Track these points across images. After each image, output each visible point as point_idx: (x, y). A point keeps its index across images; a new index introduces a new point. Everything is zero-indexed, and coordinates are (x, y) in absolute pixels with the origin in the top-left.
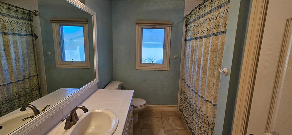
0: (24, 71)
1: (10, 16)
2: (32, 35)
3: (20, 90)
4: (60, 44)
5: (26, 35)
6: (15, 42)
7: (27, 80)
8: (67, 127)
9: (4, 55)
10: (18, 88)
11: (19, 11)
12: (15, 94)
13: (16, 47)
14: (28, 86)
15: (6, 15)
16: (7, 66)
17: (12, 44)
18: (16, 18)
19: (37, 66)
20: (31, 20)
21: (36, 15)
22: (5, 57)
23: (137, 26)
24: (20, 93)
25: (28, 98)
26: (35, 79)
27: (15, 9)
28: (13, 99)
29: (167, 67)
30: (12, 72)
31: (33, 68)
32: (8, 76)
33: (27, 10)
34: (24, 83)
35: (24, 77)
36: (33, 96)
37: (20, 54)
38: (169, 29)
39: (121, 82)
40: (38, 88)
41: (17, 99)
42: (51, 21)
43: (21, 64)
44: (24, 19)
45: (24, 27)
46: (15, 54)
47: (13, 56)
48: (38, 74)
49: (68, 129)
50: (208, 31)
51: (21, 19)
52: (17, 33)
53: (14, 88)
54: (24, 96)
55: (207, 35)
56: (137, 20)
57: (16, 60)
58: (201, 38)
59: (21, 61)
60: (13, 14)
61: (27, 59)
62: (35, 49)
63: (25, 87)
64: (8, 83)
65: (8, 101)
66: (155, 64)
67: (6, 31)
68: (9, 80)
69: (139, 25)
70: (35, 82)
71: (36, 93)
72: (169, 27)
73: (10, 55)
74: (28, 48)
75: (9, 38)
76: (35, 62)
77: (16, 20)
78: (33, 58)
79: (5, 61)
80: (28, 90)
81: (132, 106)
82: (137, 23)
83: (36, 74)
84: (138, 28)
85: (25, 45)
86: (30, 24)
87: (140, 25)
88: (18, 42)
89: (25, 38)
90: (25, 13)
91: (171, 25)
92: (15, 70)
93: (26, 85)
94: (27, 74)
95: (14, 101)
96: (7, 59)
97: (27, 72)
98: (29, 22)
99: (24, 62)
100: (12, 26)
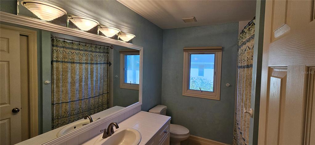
0: (99, 89)
1: (96, 52)
2: (108, 63)
3: (96, 103)
4: (124, 70)
5: (104, 63)
6: (97, 69)
7: (101, 96)
8: (104, 137)
9: (90, 78)
10: (94, 101)
11: (101, 48)
12: (92, 105)
13: (97, 73)
14: (101, 101)
15: (94, 52)
16: (90, 85)
17: (95, 71)
18: (99, 53)
19: (109, 86)
20: (108, 53)
21: (112, 48)
22: (90, 80)
23: (184, 53)
24: (95, 105)
25: (100, 110)
26: (106, 95)
27: (99, 47)
28: (91, 109)
29: (217, 96)
30: (92, 90)
31: (105, 87)
32: (90, 92)
33: (107, 46)
34: (99, 98)
35: (99, 93)
36: (103, 108)
37: (98, 77)
38: (220, 54)
39: (166, 107)
40: (107, 103)
41: (93, 109)
42: (120, 52)
43: (98, 84)
44: (104, 52)
45: (103, 58)
46: (96, 77)
47: (95, 79)
48: (108, 92)
49: (105, 138)
50: (248, 60)
51: (102, 53)
52: (98, 62)
53: (92, 101)
54: (97, 108)
55: (247, 65)
56: (185, 47)
57: (96, 81)
58: (244, 67)
59: (99, 82)
60: (98, 50)
61: (102, 81)
62: (108, 73)
63: (99, 100)
64: (90, 97)
65: (88, 110)
66: (203, 92)
67: (93, 62)
68: (90, 95)
69: (186, 52)
70: (106, 98)
71: (105, 106)
72: (219, 52)
73: (93, 78)
74: (104, 73)
75: (93, 67)
76: (108, 83)
77: (99, 54)
78: (106, 80)
79: (90, 82)
80: (100, 103)
81: (165, 132)
82: (184, 50)
83: (107, 92)
84: (185, 54)
85: (102, 70)
86: (107, 56)
87: (188, 52)
88: (98, 69)
89: (103, 66)
90: (105, 48)
91: (222, 49)
92: (94, 88)
93: (99, 99)
94: (101, 92)
95: (91, 110)
96: (91, 81)
97: (102, 90)
98: (107, 54)
99: (101, 83)
100: (96, 58)
